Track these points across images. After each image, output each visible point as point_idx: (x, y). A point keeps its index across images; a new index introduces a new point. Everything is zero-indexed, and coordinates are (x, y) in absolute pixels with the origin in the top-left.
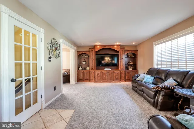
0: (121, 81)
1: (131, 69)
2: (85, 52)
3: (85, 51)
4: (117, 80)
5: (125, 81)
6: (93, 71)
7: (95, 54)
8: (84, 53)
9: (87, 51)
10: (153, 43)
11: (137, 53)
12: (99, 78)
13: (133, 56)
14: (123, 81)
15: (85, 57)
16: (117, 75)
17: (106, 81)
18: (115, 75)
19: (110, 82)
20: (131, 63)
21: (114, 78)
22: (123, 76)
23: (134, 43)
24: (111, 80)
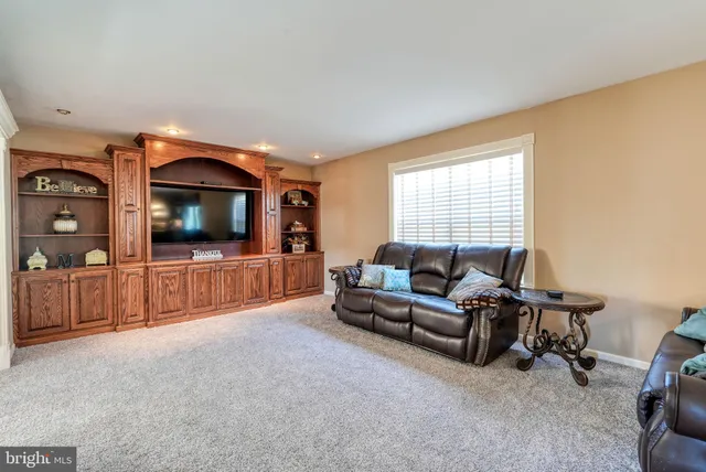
0: (272, 299)
1: (299, 248)
2: (80, 166)
3: (80, 159)
4: (257, 296)
5: (285, 295)
6: (138, 268)
7: (148, 181)
8: (66, 165)
9: (94, 160)
10: (390, 165)
11: (318, 192)
12: (174, 302)
13: (305, 203)
14: (278, 300)
15: (77, 189)
16: (258, 277)
17: (208, 308)
18: (248, 277)
19: (227, 310)
20: (299, 228)
21: (247, 291)
22: (278, 276)
23: (317, 157)
24: (234, 302)
